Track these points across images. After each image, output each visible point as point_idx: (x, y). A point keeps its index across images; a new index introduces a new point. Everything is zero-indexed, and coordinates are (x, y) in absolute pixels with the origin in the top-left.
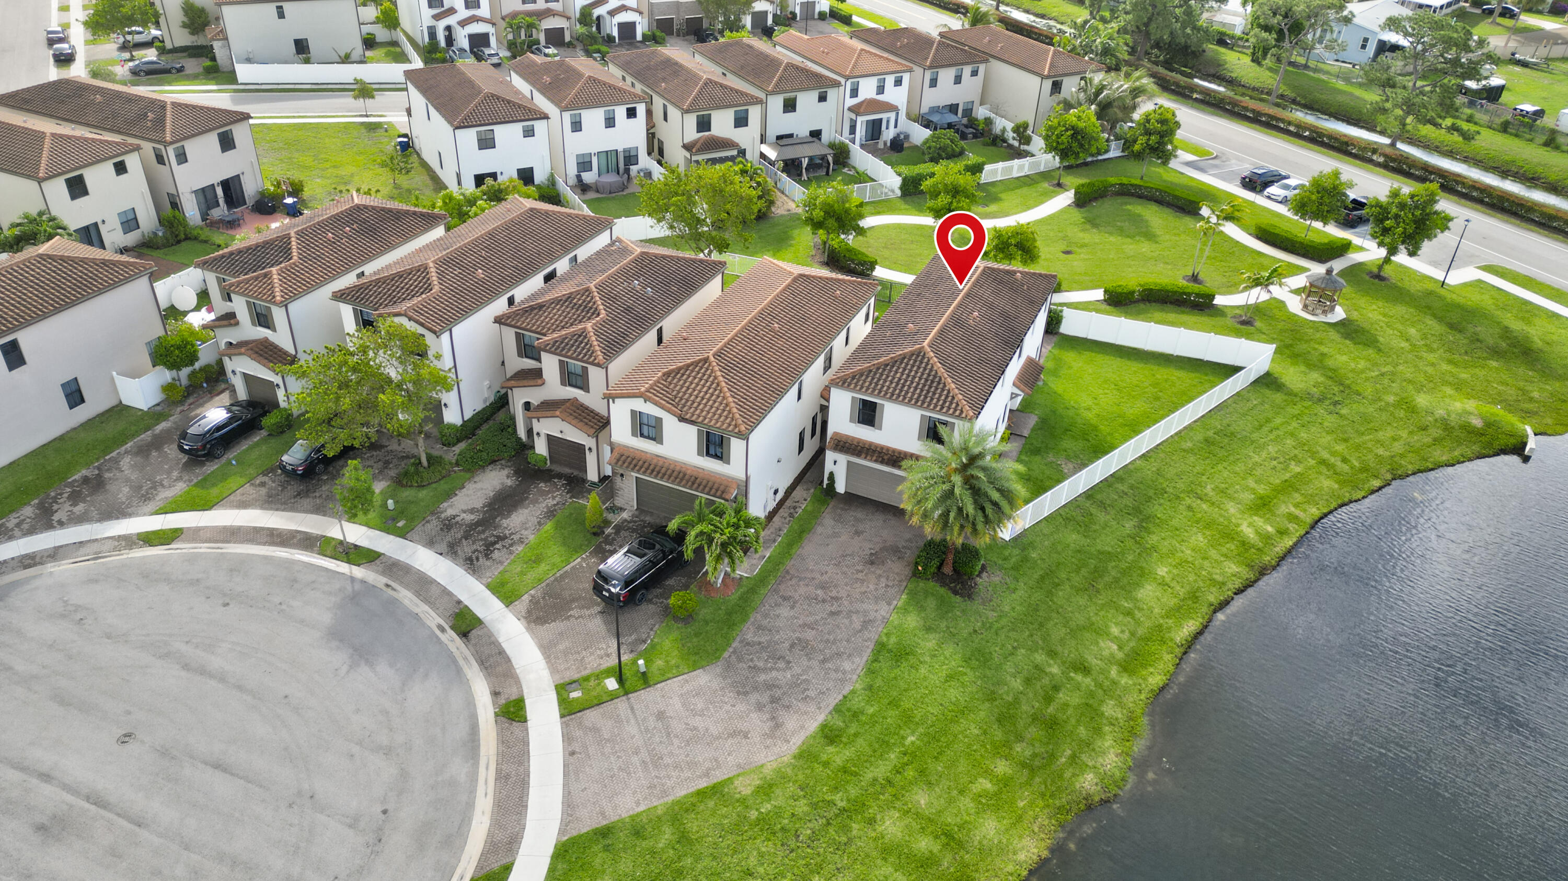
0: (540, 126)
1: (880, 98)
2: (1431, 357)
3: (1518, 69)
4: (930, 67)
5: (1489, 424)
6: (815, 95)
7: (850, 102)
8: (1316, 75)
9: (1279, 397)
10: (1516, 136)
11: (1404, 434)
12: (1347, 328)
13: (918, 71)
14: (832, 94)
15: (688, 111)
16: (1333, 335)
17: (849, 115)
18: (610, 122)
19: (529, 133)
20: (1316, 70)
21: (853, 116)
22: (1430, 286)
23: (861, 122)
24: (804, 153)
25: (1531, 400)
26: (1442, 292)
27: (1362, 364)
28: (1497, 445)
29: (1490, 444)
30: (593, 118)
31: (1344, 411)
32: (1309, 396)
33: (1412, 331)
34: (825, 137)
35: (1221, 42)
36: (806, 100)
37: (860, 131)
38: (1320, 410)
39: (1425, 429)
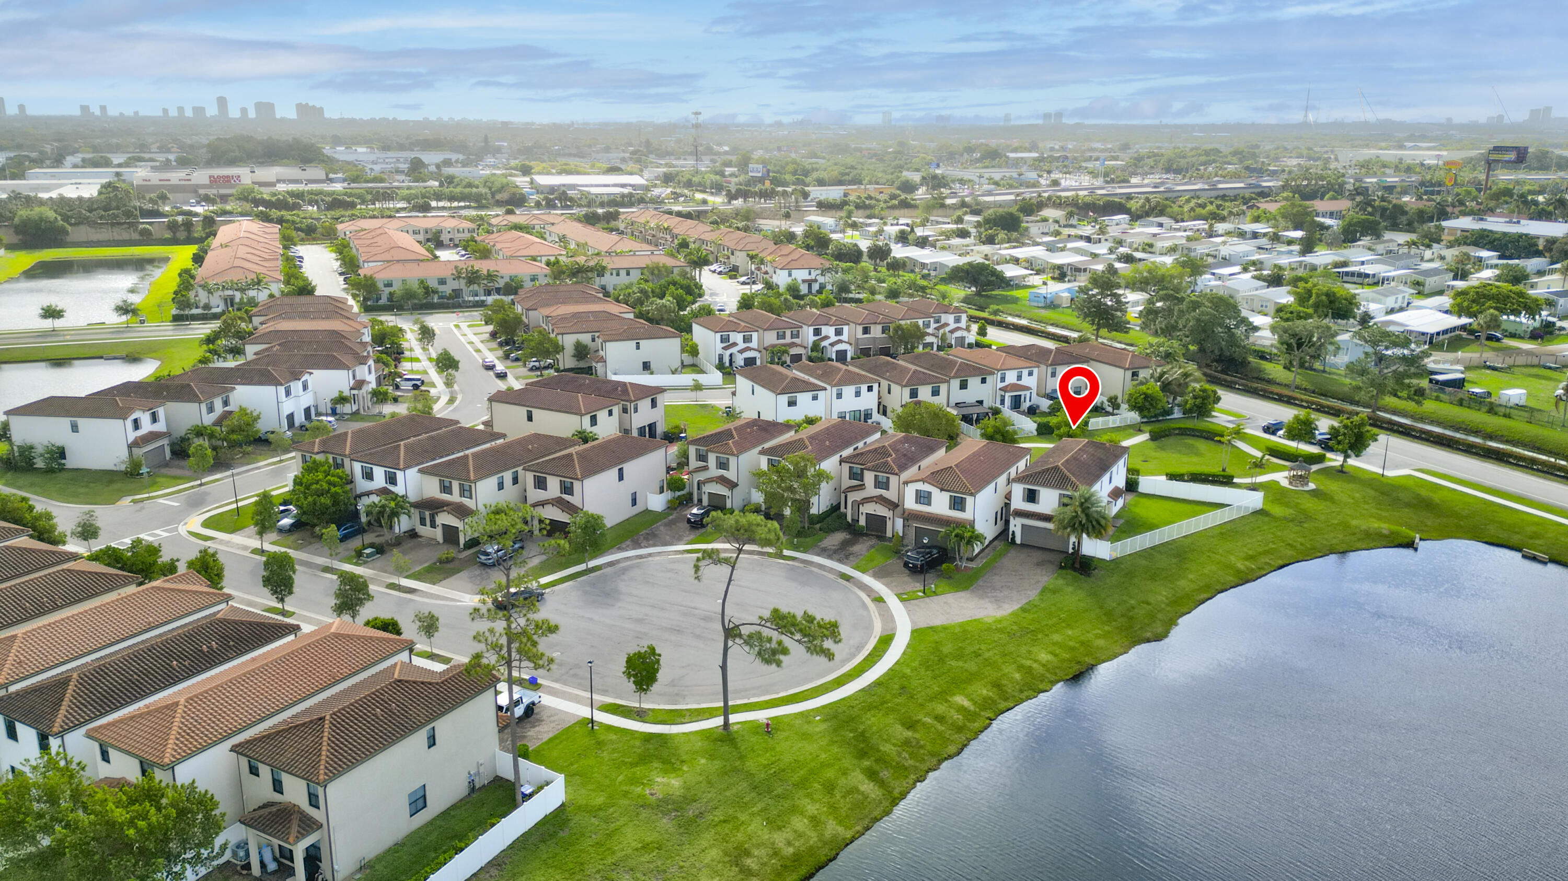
0: (821, 394)
1: (1019, 382)
2: (1366, 507)
3: (1488, 372)
4: (1051, 365)
5: (1392, 533)
6: (979, 379)
7: (1000, 385)
8: (1331, 376)
9: (1267, 519)
10: (1469, 407)
11: (1341, 536)
12: (1315, 493)
13: (1043, 367)
14: (989, 379)
15: (905, 386)
16: (1307, 496)
17: (1000, 393)
18: (858, 394)
19: (815, 398)
20: (1330, 373)
21: (1003, 393)
22: (1375, 476)
23: (1008, 396)
24: (975, 411)
25: (1426, 526)
26: (1382, 479)
27: (1321, 507)
28: (1396, 542)
29: (1393, 541)
30: (848, 391)
31: (1305, 525)
32: (1285, 518)
33: (1357, 495)
34: (985, 404)
35: (1263, 357)
36: (974, 382)
37: (1008, 401)
38: (1291, 524)
39: (1354, 534)
